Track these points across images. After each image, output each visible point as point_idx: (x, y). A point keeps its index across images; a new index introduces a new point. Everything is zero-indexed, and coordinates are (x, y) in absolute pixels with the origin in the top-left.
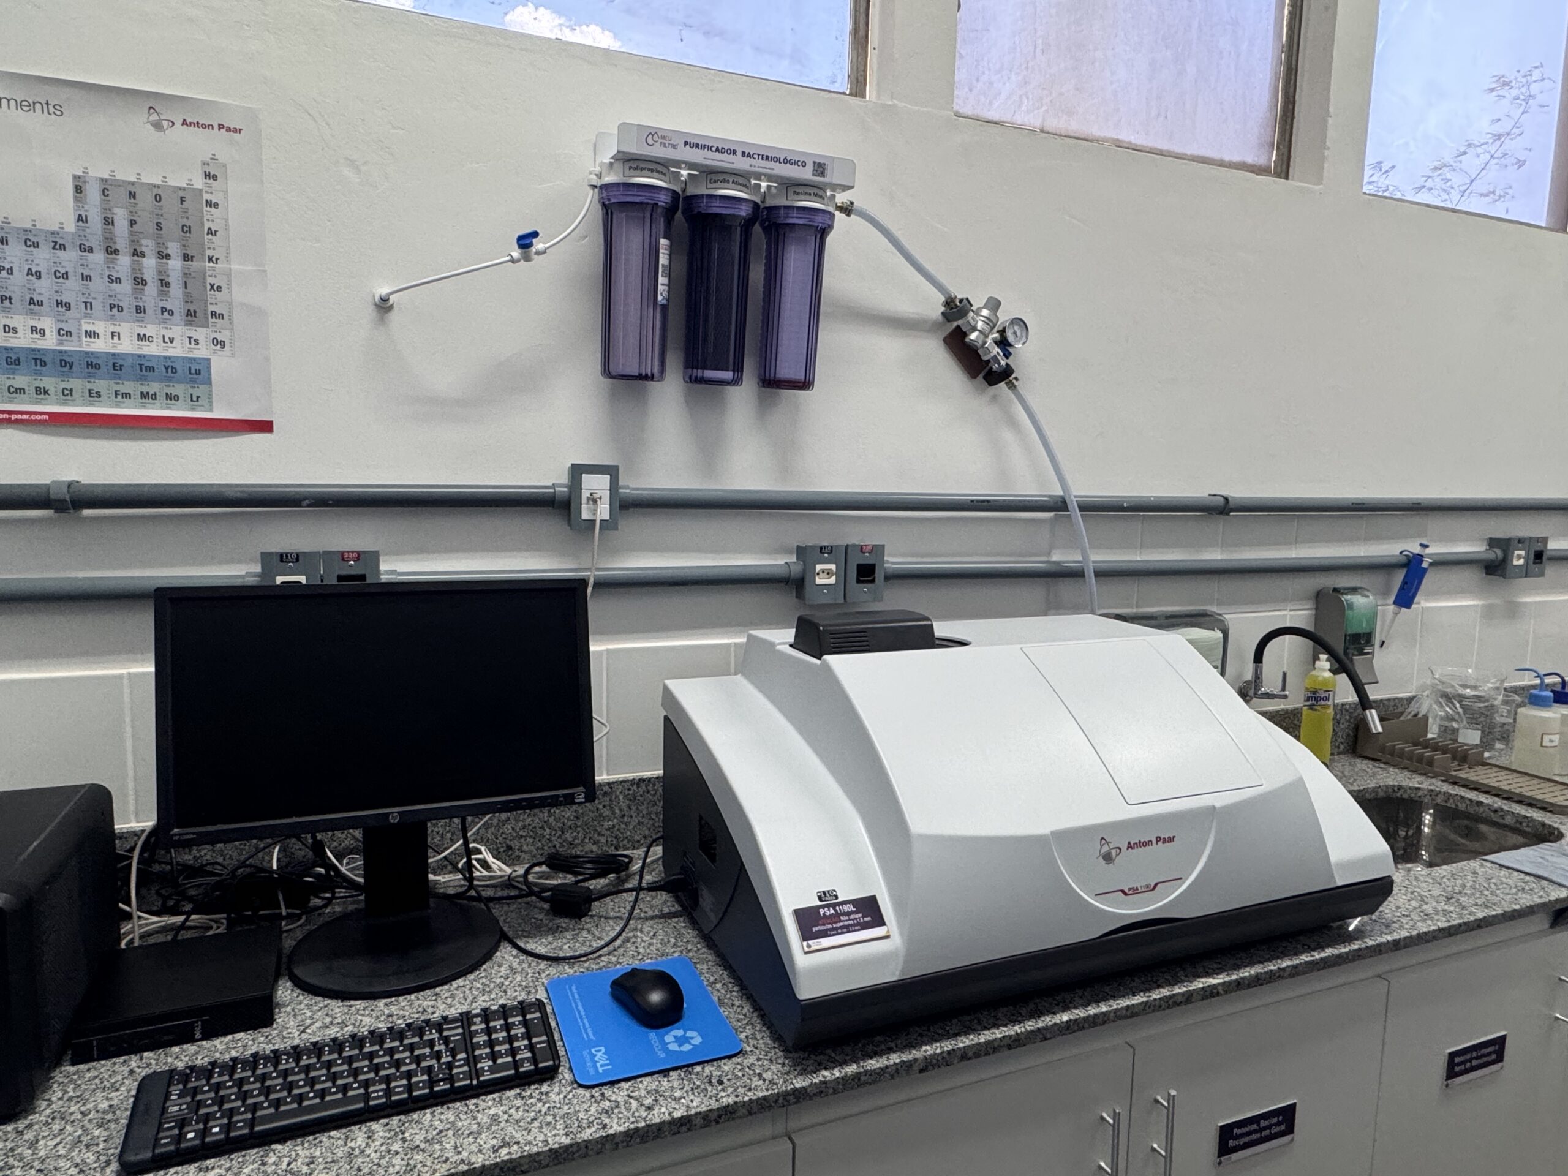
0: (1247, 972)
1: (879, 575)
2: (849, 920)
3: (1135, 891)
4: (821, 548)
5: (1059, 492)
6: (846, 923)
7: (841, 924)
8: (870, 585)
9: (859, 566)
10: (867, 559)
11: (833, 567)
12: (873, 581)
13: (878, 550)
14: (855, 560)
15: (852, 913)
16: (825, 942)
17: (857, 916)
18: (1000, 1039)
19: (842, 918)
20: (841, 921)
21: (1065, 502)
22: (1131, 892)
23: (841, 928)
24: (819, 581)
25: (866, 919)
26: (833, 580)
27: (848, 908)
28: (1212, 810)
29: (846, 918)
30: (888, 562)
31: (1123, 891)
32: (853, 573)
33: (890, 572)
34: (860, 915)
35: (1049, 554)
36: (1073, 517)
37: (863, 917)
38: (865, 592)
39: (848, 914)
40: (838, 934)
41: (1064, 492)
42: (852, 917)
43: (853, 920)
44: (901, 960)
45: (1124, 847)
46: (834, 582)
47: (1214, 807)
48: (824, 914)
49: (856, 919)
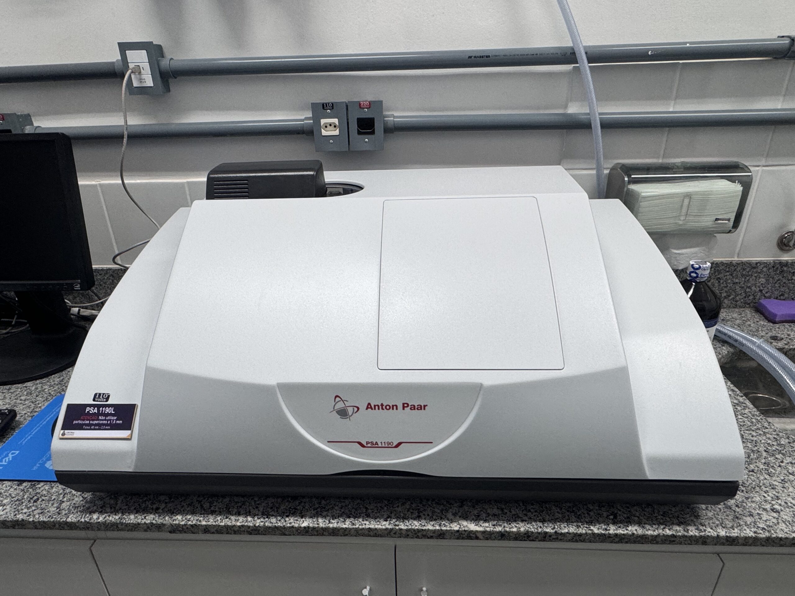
0: (514, 528)
1: (379, 127)
2: (105, 420)
3: (374, 445)
4: (323, 105)
5: (569, 44)
6: (101, 422)
7: (97, 422)
8: (370, 136)
9: (359, 120)
10: (366, 114)
11: (336, 121)
12: (373, 133)
13: (377, 105)
14: (355, 115)
15: (111, 414)
16: (78, 433)
17: (112, 418)
18: (239, 526)
19: (100, 418)
20: (98, 420)
21: (574, 53)
22: (369, 445)
23: (96, 425)
24: (324, 133)
25: (118, 422)
26: (337, 132)
27: (108, 410)
28: (478, 388)
29: (103, 418)
30: (388, 116)
31: (360, 443)
32: (354, 126)
33: (390, 125)
34: (115, 418)
35: (566, 107)
36: (581, 68)
37: (116, 420)
38: (366, 142)
39: (108, 415)
40: (91, 429)
41: (573, 43)
42: (108, 418)
43: (108, 420)
44: (134, 458)
45: (363, 407)
46: (338, 134)
47: (481, 385)
48: (88, 412)
49: (110, 420)
